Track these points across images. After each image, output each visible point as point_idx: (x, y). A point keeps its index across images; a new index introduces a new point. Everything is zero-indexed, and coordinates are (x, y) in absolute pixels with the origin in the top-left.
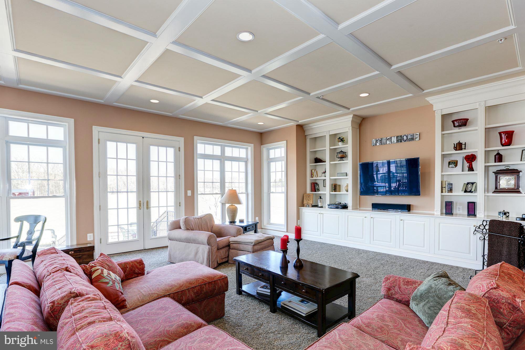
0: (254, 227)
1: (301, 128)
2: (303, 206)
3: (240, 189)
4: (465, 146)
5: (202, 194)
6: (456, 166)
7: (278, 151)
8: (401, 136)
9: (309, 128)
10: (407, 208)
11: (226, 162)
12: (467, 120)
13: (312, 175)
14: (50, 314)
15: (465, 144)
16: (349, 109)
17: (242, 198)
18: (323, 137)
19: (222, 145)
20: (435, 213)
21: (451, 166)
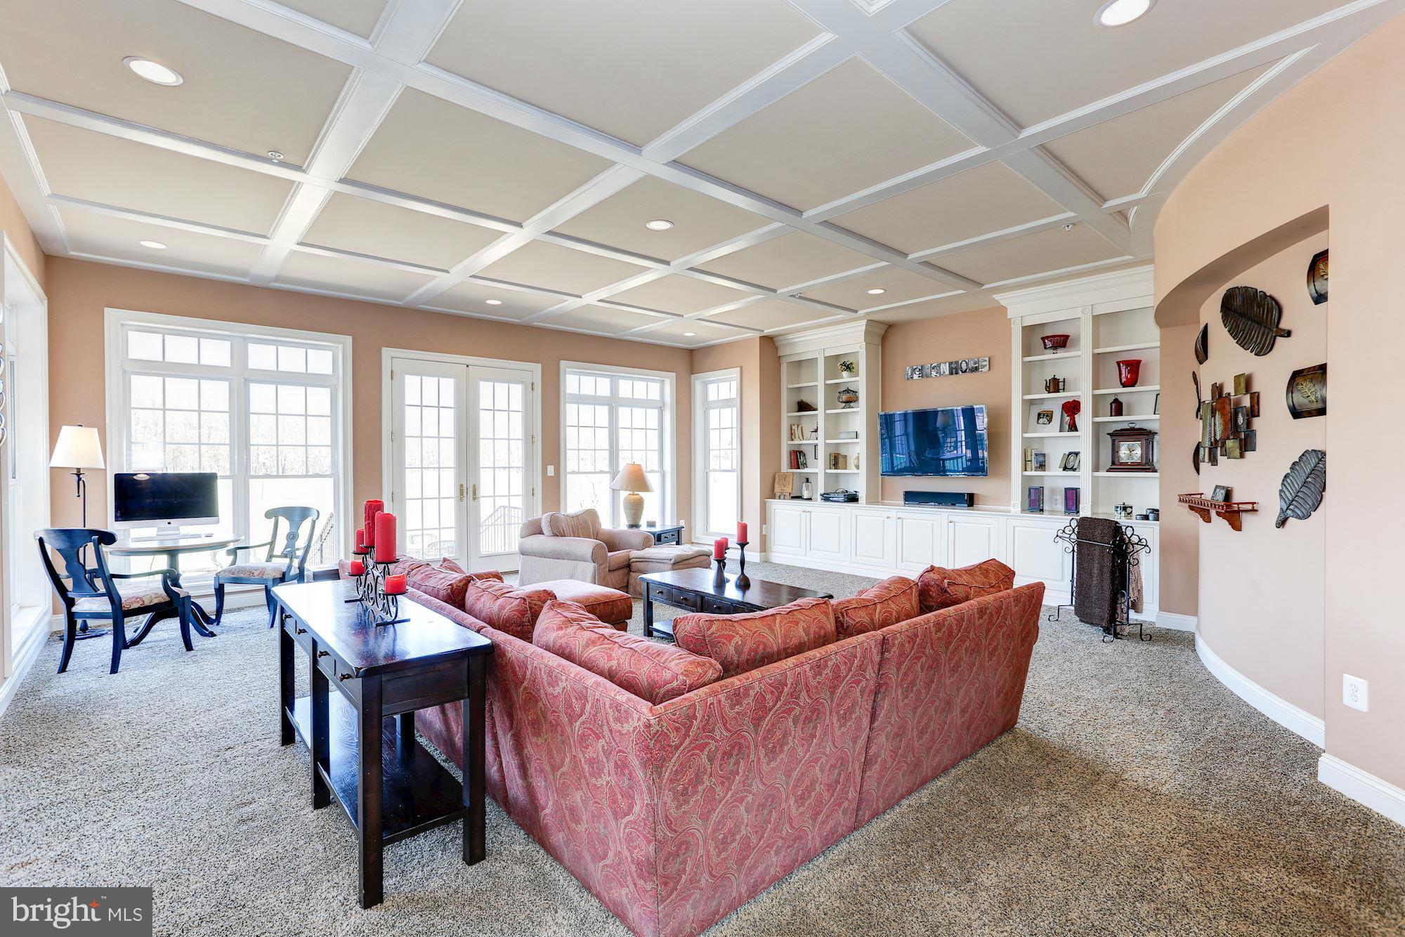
0: (676, 536)
1: (770, 344)
2: (773, 497)
3: (650, 464)
4: (1064, 385)
5: (573, 472)
6: (1050, 421)
7: (724, 387)
8: (957, 362)
9: (784, 342)
10: (970, 500)
11: (621, 409)
12: (1067, 337)
13: (792, 436)
14: (450, 596)
15: (1064, 381)
16: (856, 312)
17: (653, 480)
18: (813, 361)
19: (613, 376)
20: (1012, 509)
21: (1041, 421)
